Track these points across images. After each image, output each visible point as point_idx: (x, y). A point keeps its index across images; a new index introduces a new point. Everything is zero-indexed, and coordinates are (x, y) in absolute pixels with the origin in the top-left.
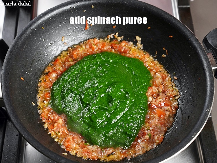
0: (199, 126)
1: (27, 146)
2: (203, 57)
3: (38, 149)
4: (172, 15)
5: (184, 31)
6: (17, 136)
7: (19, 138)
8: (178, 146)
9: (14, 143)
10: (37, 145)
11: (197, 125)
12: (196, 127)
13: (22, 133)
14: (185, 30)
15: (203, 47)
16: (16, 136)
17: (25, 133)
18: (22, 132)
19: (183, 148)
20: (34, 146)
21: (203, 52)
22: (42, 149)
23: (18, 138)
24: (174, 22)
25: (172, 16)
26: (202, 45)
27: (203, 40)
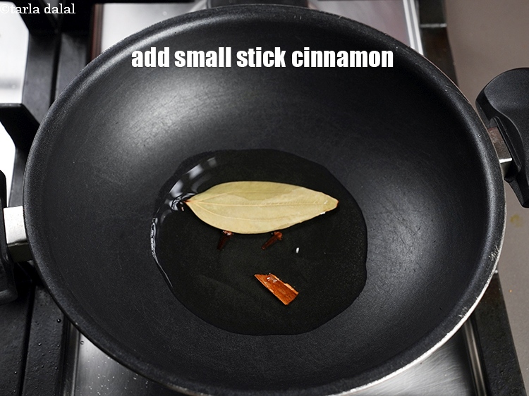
0: (474, 292)
1: (82, 346)
2: (478, 137)
4: (405, 44)
5: (433, 79)
6: (58, 322)
7: (64, 326)
8: (427, 338)
9: (53, 338)
10: (108, 345)
11: (469, 290)
12: (466, 294)
13: (73, 318)
14: (437, 77)
15: (477, 113)
16: (56, 322)
17: (81, 318)
18: (74, 316)
19: (438, 342)
21: (477, 125)
22: (121, 354)
23: (61, 328)
24: (412, 58)
25: (407, 47)
26: (476, 111)
27: (477, 100)
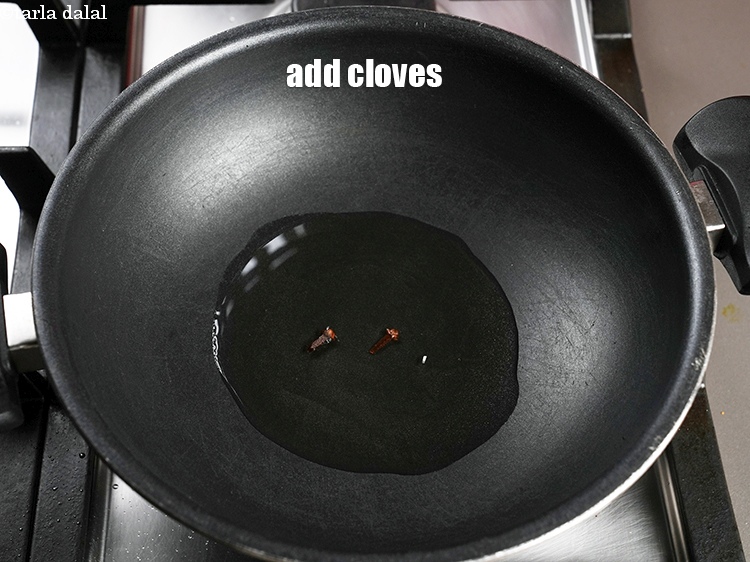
0: (671, 414)
1: (115, 491)
2: (676, 195)
3: (156, 501)
4: (574, 62)
5: (613, 112)
6: (81, 457)
7: (89, 463)
8: (605, 480)
9: (74, 480)
10: (152, 490)
11: (664, 412)
12: (659, 418)
13: (103, 451)
14: (618, 109)
15: (676, 161)
16: (78, 457)
17: (114, 451)
18: (104, 448)
19: (620, 485)
20: (144, 493)
21: (674, 177)
22: (170, 502)
23: (85, 466)
24: (583, 83)
25: (575, 66)
26: (674, 157)
27: (675, 141)
